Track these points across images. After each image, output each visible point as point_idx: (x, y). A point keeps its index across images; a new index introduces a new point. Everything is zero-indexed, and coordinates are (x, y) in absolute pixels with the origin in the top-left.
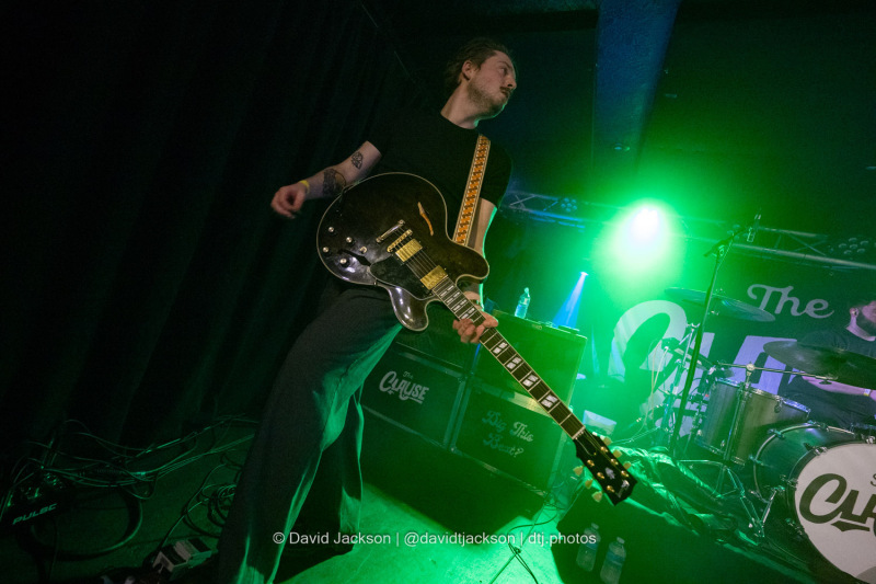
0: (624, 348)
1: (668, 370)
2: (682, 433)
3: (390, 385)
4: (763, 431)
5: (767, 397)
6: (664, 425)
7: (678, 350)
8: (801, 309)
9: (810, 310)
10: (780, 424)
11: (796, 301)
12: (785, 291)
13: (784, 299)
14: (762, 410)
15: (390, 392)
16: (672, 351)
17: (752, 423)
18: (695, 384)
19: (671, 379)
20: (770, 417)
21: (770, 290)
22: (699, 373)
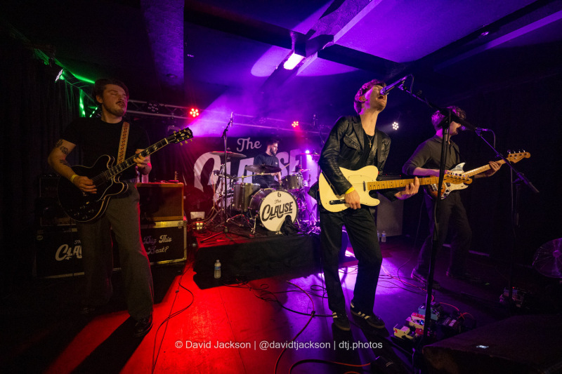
0: (200, 178)
1: (218, 182)
2: (228, 205)
3: (66, 254)
4: (250, 197)
5: (249, 184)
6: (222, 205)
7: (220, 175)
8: (253, 146)
9: (256, 146)
10: (253, 193)
11: (251, 143)
12: (248, 140)
13: (248, 143)
14: (249, 190)
15: (68, 258)
16: (218, 175)
17: (247, 195)
18: (228, 186)
19: (220, 187)
20: (251, 191)
21: (244, 140)
22: (228, 181)
